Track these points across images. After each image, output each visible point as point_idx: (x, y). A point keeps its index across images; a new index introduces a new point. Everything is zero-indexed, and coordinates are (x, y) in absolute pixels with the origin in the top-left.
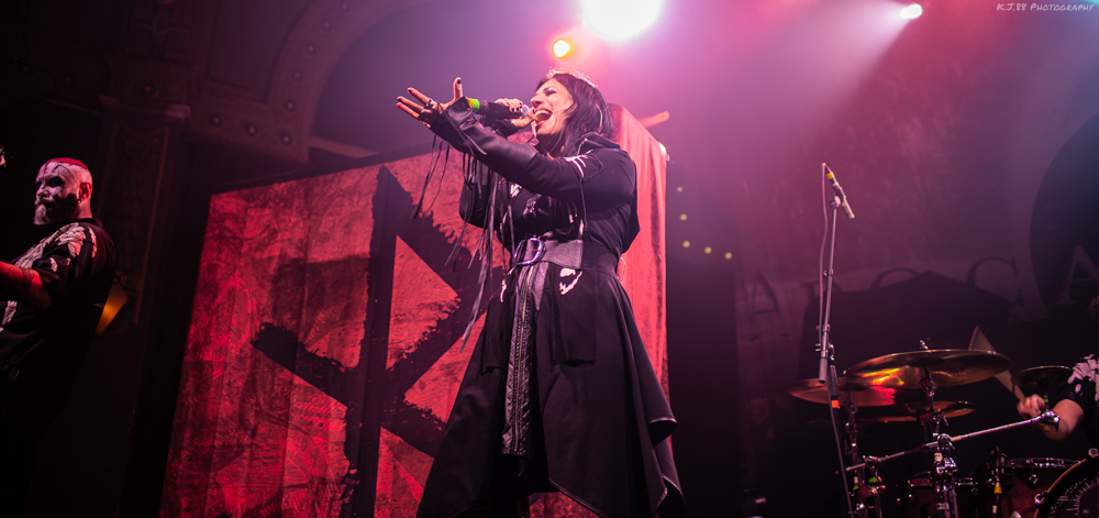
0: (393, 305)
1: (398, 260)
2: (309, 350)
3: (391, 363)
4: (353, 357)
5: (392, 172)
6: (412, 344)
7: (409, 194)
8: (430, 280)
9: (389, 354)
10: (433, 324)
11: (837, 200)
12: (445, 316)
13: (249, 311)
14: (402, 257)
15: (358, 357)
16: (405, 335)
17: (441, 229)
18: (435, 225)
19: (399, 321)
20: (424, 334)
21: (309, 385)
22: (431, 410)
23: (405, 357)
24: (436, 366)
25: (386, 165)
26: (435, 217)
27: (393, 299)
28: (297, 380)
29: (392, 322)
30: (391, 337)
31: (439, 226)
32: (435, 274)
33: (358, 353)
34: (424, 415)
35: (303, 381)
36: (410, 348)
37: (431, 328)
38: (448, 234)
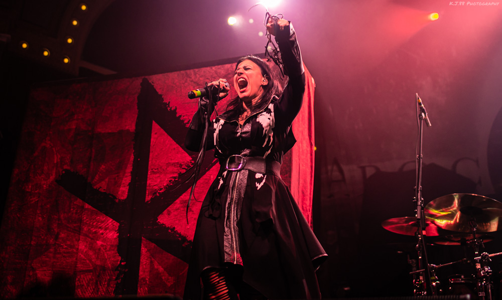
0: (150, 162)
1: (153, 136)
2: (95, 188)
3: (148, 198)
4: (123, 192)
5: (150, 82)
6: (162, 187)
7: (161, 96)
8: (174, 149)
9: (147, 192)
10: (176, 175)
11: (423, 114)
12: (184, 171)
13: (55, 162)
14: (156, 134)
15: (127, 194)
16: (157, 182)
17: (182, 118)
18: (177, 116)
19: (153, 172)
20: (170, 181)
21: (94, 209)
22: (174, 228)
23: (158, 195)
24: (178, 201)
25: (147, 77)
26: (177, 111)
27: (150, 159)
28: (87, 206)
29: (149, 173)
30: (149, 182)
31: (180, 116)
32: (178, 145)
33: (127, 191)
34: (170, 231)
35: (90, 207)
36: (161, 189)
37: (175, 178)
38: (186, 122)
